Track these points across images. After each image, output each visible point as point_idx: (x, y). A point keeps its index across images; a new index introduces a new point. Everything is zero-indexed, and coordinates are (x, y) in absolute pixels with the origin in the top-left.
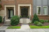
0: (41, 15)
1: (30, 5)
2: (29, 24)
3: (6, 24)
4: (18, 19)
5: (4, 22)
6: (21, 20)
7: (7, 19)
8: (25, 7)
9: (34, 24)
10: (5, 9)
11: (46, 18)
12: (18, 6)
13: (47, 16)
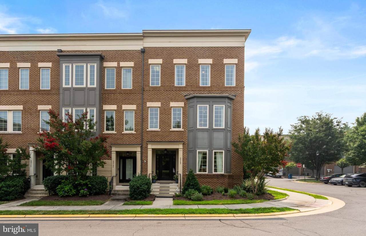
0: (207, 173)
1: (180, 147)
2: (175, 197)
3: (117, 197)
4: (147, 184)
5: (110, 191)
6: (156, 188)
7: (117, 185)
8: (166, 149)
9: (185, 195)
10: (114, 156)
11: (221, 181)
12: (147, 147)
13: (222, 175)
